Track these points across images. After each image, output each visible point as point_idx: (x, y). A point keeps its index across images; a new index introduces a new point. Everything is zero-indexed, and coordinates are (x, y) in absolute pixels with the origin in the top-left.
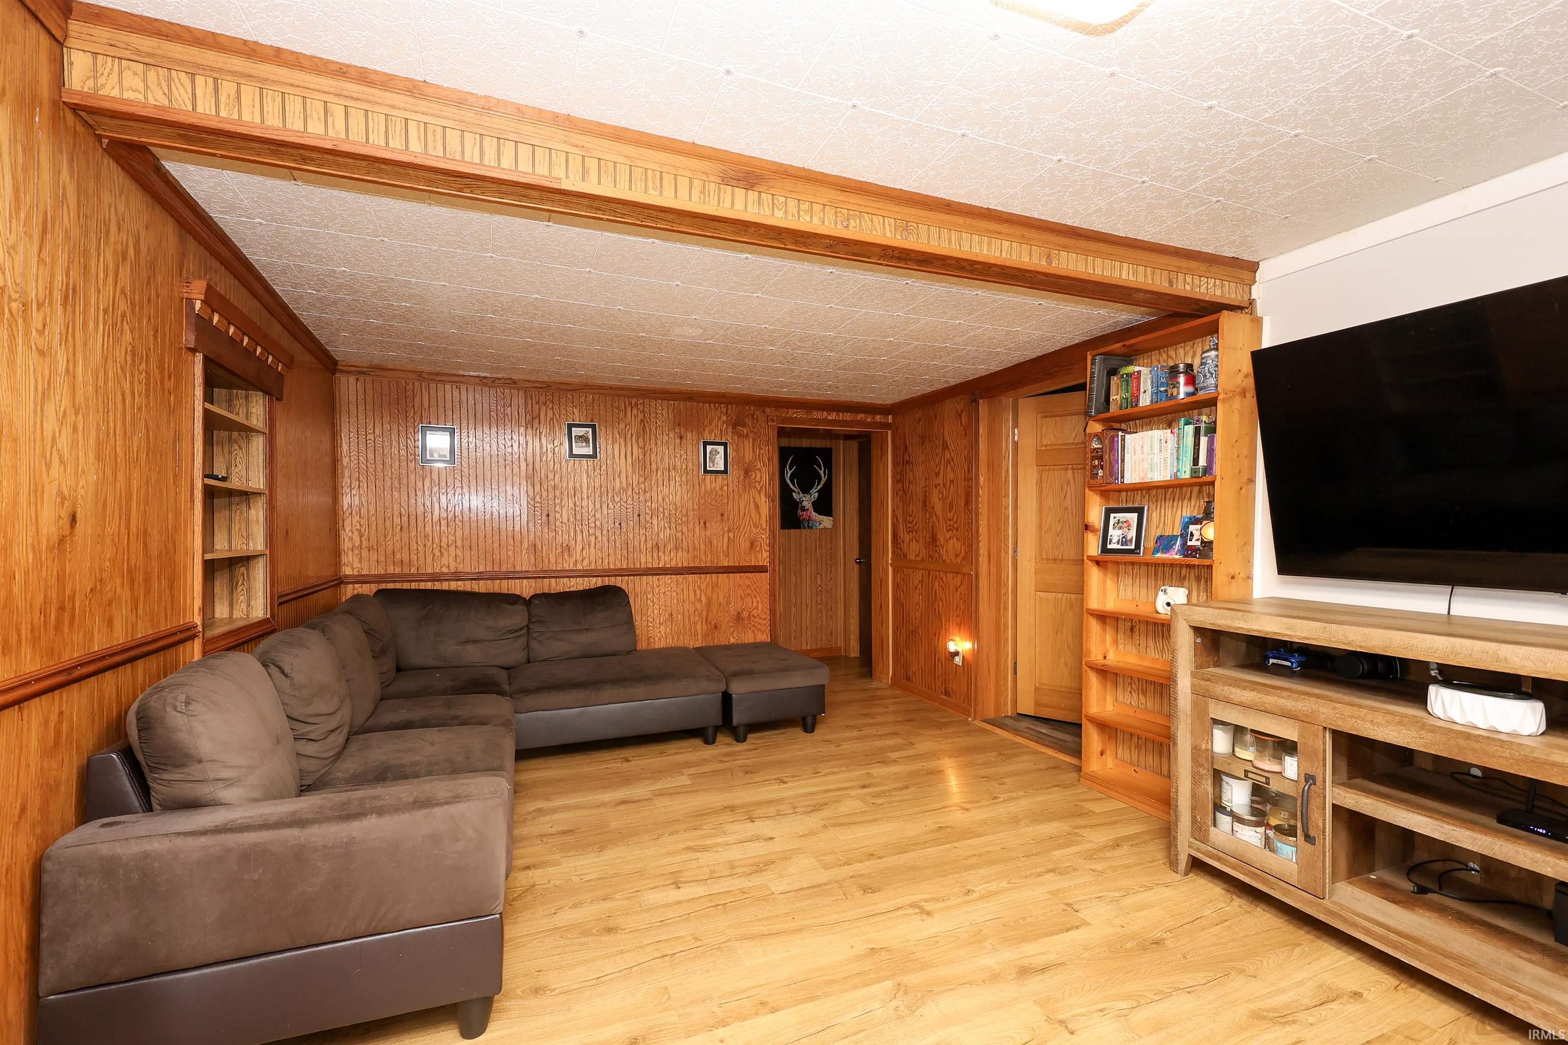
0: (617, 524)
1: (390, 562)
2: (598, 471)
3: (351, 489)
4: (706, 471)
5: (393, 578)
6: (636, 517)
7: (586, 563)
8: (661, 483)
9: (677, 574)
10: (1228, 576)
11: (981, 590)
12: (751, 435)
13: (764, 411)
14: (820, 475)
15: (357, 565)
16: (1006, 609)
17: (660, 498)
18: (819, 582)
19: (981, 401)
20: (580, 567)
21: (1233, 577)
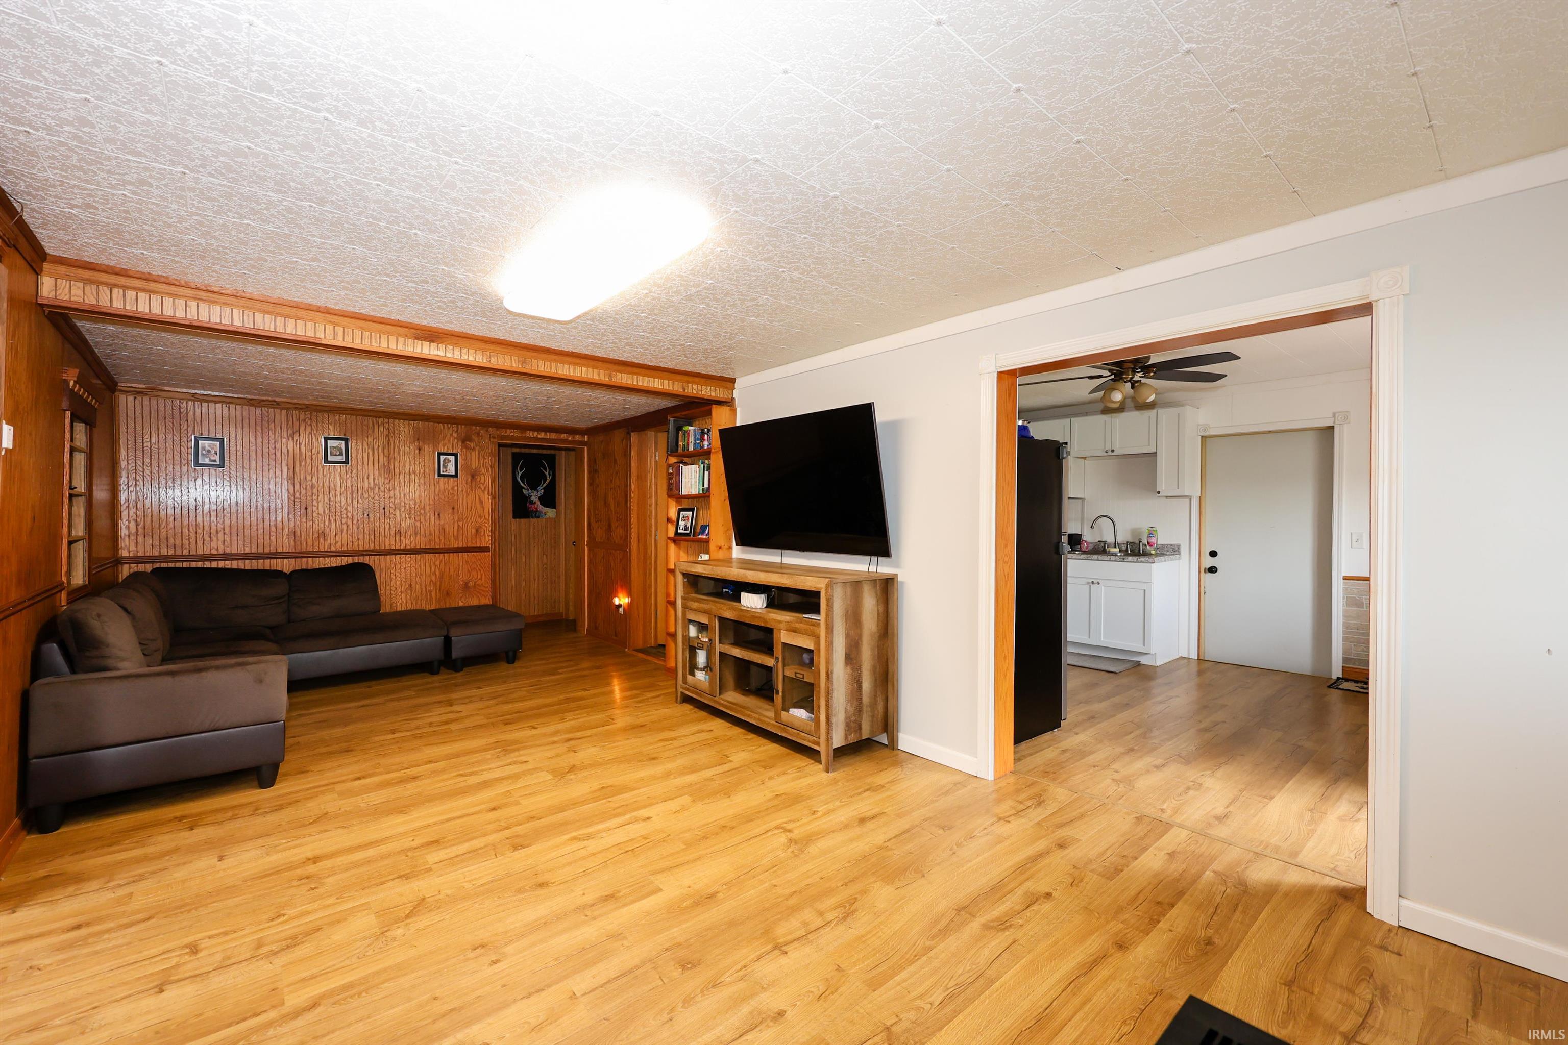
0: (365, 515)
1: (163, 546)
2: (349, 474)
3: (128, 487)
4: (440, 475)
5: (166, 559)
6: (381, 510)
7: (339, 545)
8: (402, 484)
9: (415, 554)
10: (717, 546)
11: (632, 561)
12: (477, 448)
13: (487, 431)
14: (546, 476)
15: (133, 548)
16: (650, 574)
17: (402, 495)
18: (545, 560)
19: (633, 434)
20: (333, 549)
21: (720, 548)
